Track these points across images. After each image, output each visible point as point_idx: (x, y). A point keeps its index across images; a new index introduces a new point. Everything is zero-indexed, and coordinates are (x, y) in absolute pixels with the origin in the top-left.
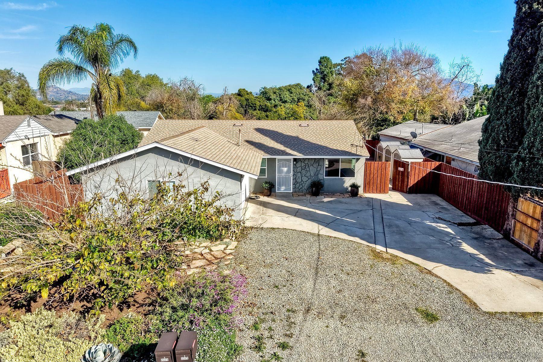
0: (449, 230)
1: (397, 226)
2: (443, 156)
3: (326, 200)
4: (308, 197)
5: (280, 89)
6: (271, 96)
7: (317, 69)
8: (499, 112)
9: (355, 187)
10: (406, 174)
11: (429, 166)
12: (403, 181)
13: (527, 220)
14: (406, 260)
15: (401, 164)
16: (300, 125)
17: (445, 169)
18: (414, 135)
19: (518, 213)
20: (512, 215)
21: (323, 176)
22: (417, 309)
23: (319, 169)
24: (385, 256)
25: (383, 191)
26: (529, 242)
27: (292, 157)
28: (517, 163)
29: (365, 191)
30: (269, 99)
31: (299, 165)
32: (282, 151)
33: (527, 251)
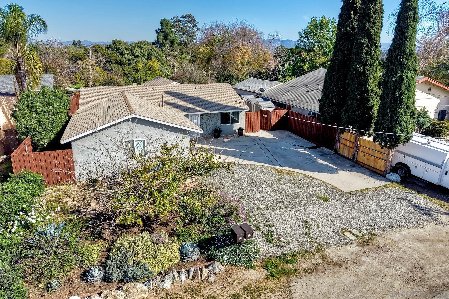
0: (306, 152)
1: (279, 153)
2: (285, 105)
3: (226, 140)
4: (213, 139)
5: (131, 46)
6: (124, 51)
7: (159, 29)
8: (331, 85)
9: (240, 129)
10: (269, 118)
11: (282, 113)
12: (267, 123)
13: (347, 143)
14: (296, 172)
15: (265, 113)
16: (196, 88)
17: (292, 114)
18: (263, 90)
19: (341, 139)
20: (338, 140)
21: (220, 125)
22: (317, 197)
23: (217, 120)
24: (284, 171)
25: (256, 131)
26: (349, 154)
27: (200, 113)
28: (345, 114)
29: (246, 132)
30: (122, 54)
31: (204, 118)
32: (193, 109)
33: (348, 159)
